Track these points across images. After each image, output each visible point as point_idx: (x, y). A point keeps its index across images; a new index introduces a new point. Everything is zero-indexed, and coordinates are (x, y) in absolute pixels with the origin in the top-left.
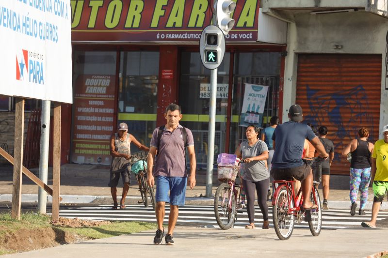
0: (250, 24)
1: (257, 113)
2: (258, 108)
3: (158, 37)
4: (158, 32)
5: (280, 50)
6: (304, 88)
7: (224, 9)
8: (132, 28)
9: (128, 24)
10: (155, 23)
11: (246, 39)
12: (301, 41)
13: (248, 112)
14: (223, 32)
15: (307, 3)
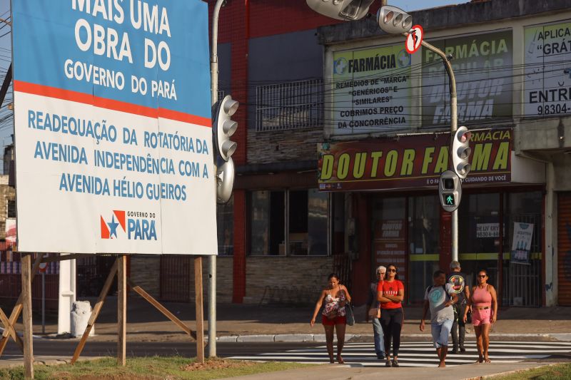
0: (504, 166)
1: (525, 250)
2: (526, 245)
3: (428, 183)
4: (427, 178)
5: (541, 188)
6: (565, 224)
7: (459, 155)
8: (406, 176)
9: (403, 173)
10: (424, 171)
11: (501, 181)
12: (559, 179)
13: (518, 249)
14: (459, 176)
15: (552, 144)
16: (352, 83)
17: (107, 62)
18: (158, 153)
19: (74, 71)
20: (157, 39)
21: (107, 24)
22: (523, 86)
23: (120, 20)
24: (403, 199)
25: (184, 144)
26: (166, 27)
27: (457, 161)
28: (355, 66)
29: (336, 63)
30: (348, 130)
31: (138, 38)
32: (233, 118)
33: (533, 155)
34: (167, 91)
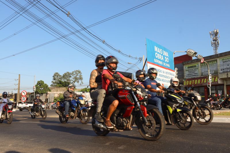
0: (217, 81)
5: (223, 85)
6: (228, 90)
7: (210, 79)
9: (198, 83)
10: (202, 83)
11: (216, 83)
12: (227, 83)
14: (210, 82)
15: (226, 77)
16: (189, 70)
17: (160, 60)
18: (168, 75)
19: (156, 61)
20: (167, 57)
21: (160, 54)
22: (219, 68)
23: (161, 53)
24: (198, 88)
25: (171, 74)
26: (168, 55)
27: (210, 80)
28: (189, 67)
29: (185, 67)
30: (188, 77)
31: (164, 56)
32: (177, 71)
33: (222, 79)
34: (168, 65)
